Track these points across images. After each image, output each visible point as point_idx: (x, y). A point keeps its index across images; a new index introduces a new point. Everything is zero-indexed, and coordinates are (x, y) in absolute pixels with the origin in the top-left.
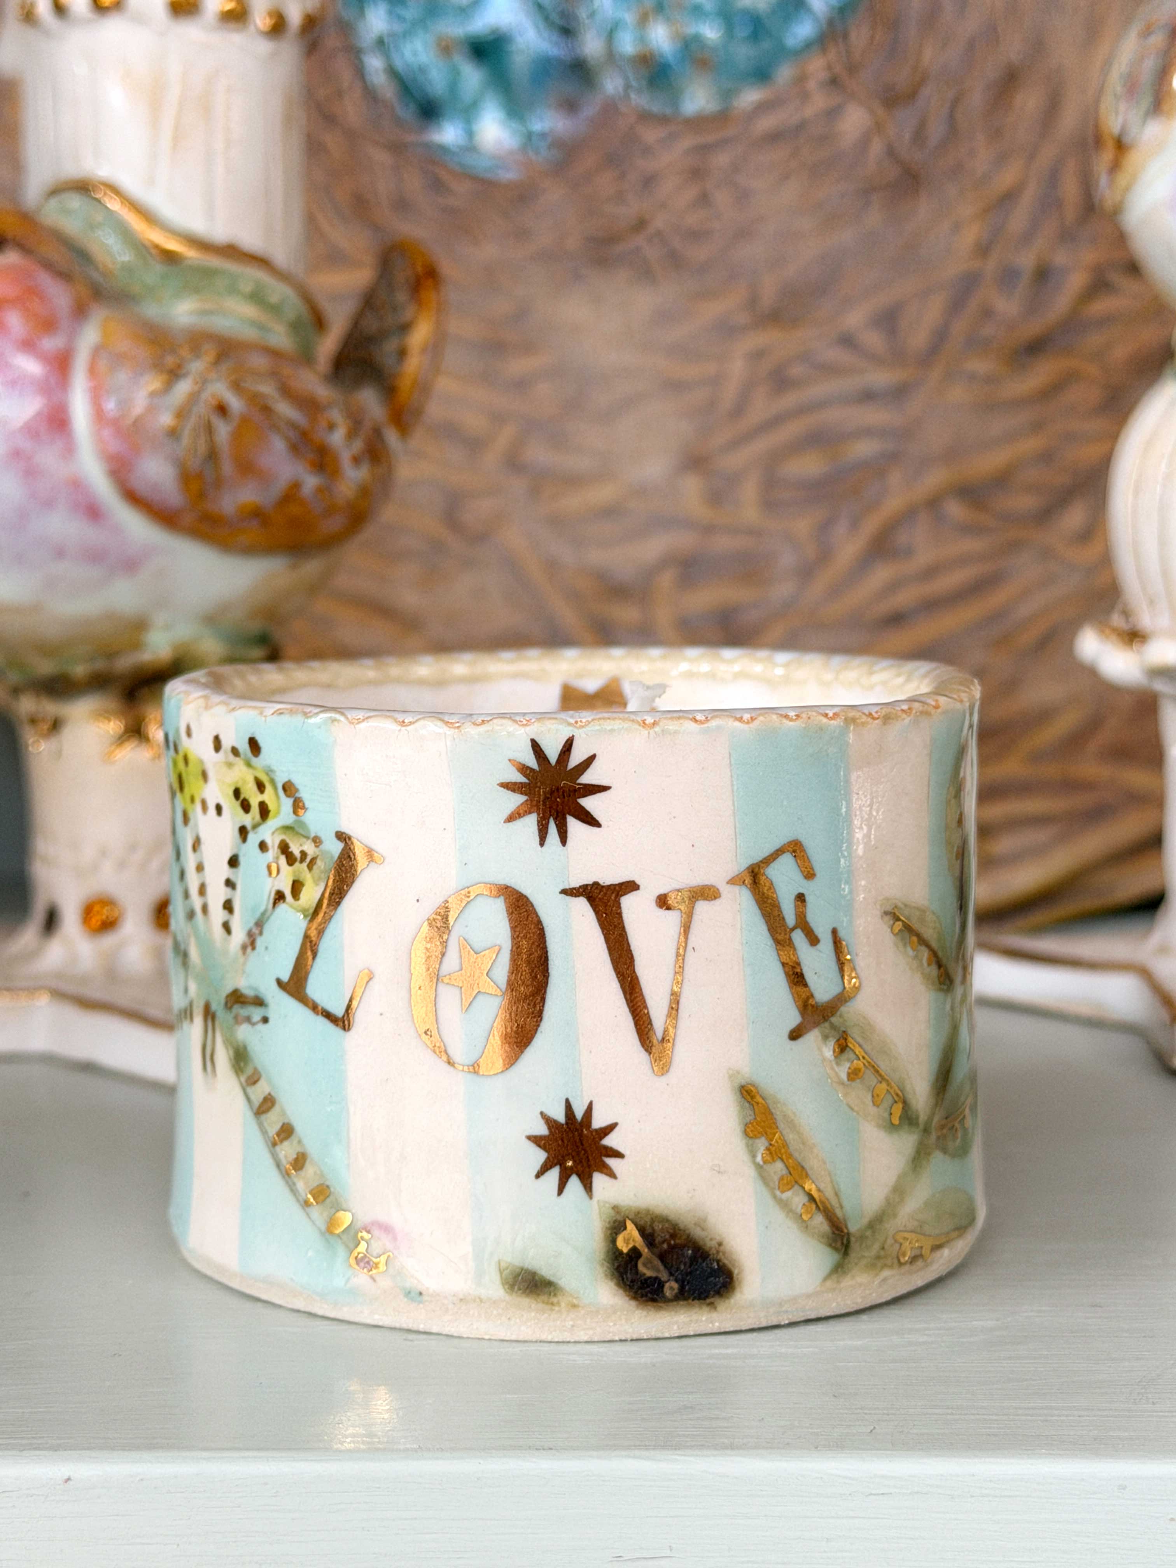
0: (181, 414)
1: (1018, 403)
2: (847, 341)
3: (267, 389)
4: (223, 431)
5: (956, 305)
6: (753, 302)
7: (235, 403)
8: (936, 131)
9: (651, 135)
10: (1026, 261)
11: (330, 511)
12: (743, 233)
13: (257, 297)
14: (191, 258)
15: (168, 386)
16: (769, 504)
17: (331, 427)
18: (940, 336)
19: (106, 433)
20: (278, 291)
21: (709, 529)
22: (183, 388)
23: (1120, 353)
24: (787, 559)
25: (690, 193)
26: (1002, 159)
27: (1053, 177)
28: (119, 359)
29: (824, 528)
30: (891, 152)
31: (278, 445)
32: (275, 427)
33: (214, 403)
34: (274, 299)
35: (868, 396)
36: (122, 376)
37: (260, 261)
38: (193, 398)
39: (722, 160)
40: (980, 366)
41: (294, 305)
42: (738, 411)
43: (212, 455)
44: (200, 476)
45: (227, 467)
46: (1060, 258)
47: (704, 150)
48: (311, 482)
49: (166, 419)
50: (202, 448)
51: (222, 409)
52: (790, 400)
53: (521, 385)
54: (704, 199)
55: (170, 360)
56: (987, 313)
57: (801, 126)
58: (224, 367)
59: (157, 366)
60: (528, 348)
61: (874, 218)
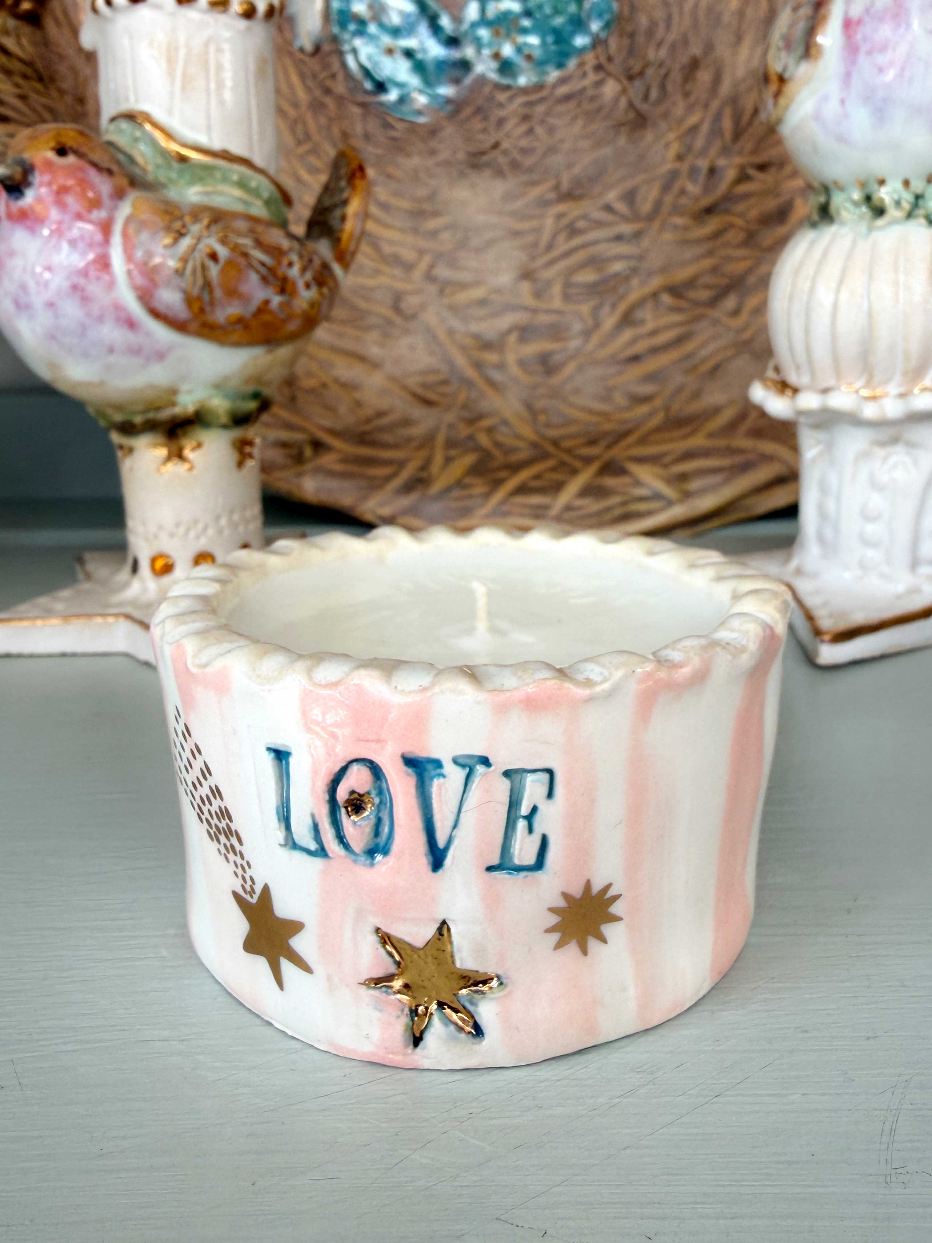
0: (184, 260)
1: (699, 241)
2: (608, 208)
3: (246, 242)
4: (214, 270)
5: (666, 188)
6: (557, 187)
7: (223, 252)
8: (654, 94)
9: (502, 97)
10: (703, 164)
11: (289, 318)
12: (552, 150)
13: (242, 184)
14: (194, 159)
15: (176, 241)
16: (567, 297)
17: (290, 265)
18: (658, 206)
19: (135, 273)
20: (256, 180)
21: (535, 311)
22: (186, 243)
23: (754, 213)
24: (577, 327)
25: (523, 128)
26: (690, 108)
27: (718, 117)
28: (143, 225)
29: (596, 311)
30: (631, 105)
31: (254, 278)
32: (251, 266)
33: (208, 250)
34: (253, 184)
35: (619, 238)
36: (144, 236)
37: (245, 162)
38: (193, 249)
39: (540, 109)
40: (679, 221)
41: (267, 189)
42: (550, 247)
43: (207, 285)
44: (199, 298)
45: (218, 293)
46: (721, 162)
47: (530, 104)
48: (276, 300)
49: (172, 264)
50: (200, 282)
51: (214, 256)
52: (577, 241)
53: (434, 234)
54: (530, 131)
55: (177, 225)
56: (683, 192)
57: (583, 90)
58: (214, 228)
59: (168, 229)
60: (436, 214)
61: (622, 141)
